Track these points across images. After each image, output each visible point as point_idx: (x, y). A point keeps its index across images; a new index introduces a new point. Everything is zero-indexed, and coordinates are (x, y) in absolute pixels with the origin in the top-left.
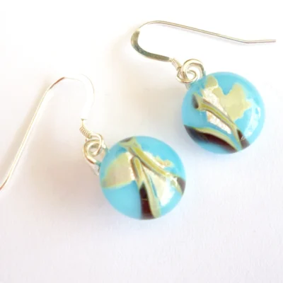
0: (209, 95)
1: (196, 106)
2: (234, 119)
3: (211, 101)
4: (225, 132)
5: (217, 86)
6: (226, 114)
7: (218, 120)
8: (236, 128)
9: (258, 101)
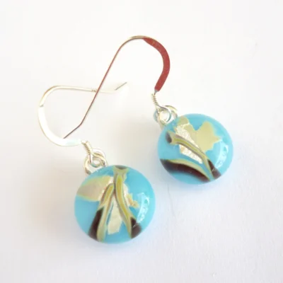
0: (182, 131)
2: (204, 151)
4: (197, 162)
5: (189, 124)
7: (190, 152)
8: (206, 158)
9: (227, 140)
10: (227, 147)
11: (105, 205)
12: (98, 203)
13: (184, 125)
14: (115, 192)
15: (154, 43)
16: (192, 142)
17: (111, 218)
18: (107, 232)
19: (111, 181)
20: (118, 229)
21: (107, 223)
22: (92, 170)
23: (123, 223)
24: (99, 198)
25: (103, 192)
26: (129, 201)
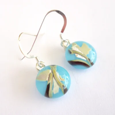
0: (75, 48)
1: (71, 53)
2: (86, 55)
3: (76, 50)
4: (83, 59)
5: (77, 45)
6: (83, 53)
7: (80, 56)
9: (93, 50)
10: (94, 53)
11: (50, 82)
12: (47, 81)
13: (75, 46)
14: (53, 76)
15: (60, 12)
16: (80, 52)
17: (54, 87)
18: (53, 93)
19: (50, 71)
20: (58, 91)
21: (53, 89)
22: (40, 69)
23: (59, 88)
24: (47, 79)
25: (48, 76)
26: (60, 78)
